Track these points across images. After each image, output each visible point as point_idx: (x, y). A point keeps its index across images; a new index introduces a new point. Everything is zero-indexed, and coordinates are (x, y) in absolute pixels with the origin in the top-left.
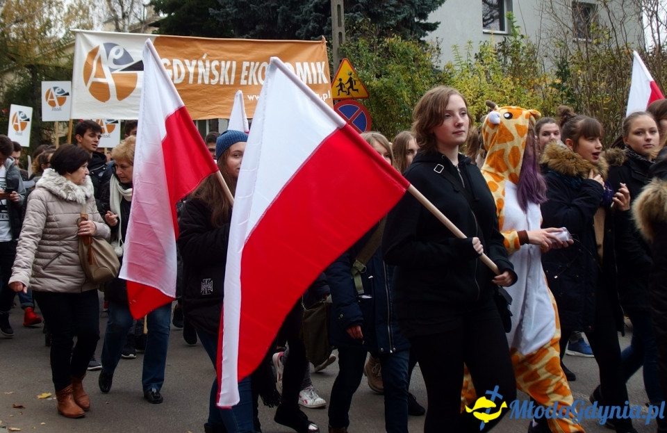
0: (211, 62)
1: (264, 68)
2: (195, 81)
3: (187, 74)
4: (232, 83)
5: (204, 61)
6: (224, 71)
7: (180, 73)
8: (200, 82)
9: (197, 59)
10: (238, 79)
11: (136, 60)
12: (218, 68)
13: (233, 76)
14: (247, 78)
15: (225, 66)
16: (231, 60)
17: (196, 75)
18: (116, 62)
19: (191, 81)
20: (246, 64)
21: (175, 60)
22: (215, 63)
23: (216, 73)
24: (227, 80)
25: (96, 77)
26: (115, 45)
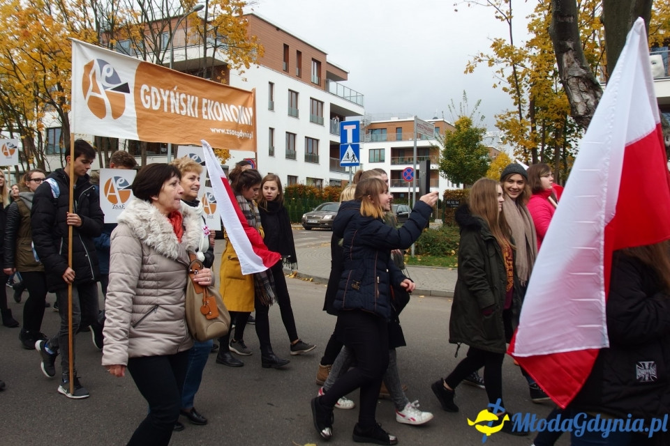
0: (180, 94)
1: (217, 107)
2: (169, 109)
3: (162, 102)
4: (196, 116)
5: (175, 93)
6: (190, 104)
7: (156, 101)
8: (173, 111)
9: (170, 90)
10: (200, 113)
11: (123, 82)
12: (185, 101)
13: (196, 110)
14: (206, 114)
15: (190, 100)
16: (195, 95)
17: (169, 104)
18: (107, 80)
19: (166, 109)
20: (205, 101)
21: (153, 88)
22: (183, 96)
23: (183, 104)
24: (192, 113)
25: (93, 91)
26: (106, 63)
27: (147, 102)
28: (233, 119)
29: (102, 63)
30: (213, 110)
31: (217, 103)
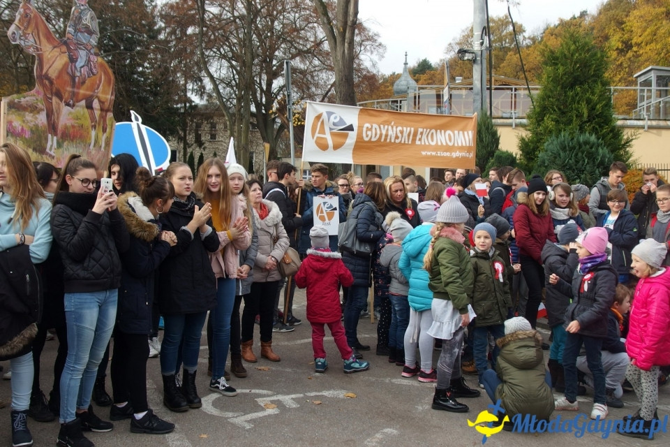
0: (396, 127)
1: (432, 134)
2: (386, 139)
3: (381, 135)
4: (410, 142)
5: (392, 127)
6: (405, 134)
7: (376, 135)
8: (388, 140)
9: (388, 125)
10: (414, 140)
11: (348, 124)
12: (402, 132)
13: (411, 137)
14: (420, 140)
15: (406, 130)
16: (411, 127)
17: (386, 136)
18: (334, 124)
19: (382, 140)
20: (420, 130)
21: (374, 125)
22: (400, 128)
23: (399, 135)
24: (406, 140)
25: (319, 133)
26: (333, 113)
27: (367, 136)
28: (446, 143)
29: (329, 114)
30: (427, 136)
31: (433, 131)
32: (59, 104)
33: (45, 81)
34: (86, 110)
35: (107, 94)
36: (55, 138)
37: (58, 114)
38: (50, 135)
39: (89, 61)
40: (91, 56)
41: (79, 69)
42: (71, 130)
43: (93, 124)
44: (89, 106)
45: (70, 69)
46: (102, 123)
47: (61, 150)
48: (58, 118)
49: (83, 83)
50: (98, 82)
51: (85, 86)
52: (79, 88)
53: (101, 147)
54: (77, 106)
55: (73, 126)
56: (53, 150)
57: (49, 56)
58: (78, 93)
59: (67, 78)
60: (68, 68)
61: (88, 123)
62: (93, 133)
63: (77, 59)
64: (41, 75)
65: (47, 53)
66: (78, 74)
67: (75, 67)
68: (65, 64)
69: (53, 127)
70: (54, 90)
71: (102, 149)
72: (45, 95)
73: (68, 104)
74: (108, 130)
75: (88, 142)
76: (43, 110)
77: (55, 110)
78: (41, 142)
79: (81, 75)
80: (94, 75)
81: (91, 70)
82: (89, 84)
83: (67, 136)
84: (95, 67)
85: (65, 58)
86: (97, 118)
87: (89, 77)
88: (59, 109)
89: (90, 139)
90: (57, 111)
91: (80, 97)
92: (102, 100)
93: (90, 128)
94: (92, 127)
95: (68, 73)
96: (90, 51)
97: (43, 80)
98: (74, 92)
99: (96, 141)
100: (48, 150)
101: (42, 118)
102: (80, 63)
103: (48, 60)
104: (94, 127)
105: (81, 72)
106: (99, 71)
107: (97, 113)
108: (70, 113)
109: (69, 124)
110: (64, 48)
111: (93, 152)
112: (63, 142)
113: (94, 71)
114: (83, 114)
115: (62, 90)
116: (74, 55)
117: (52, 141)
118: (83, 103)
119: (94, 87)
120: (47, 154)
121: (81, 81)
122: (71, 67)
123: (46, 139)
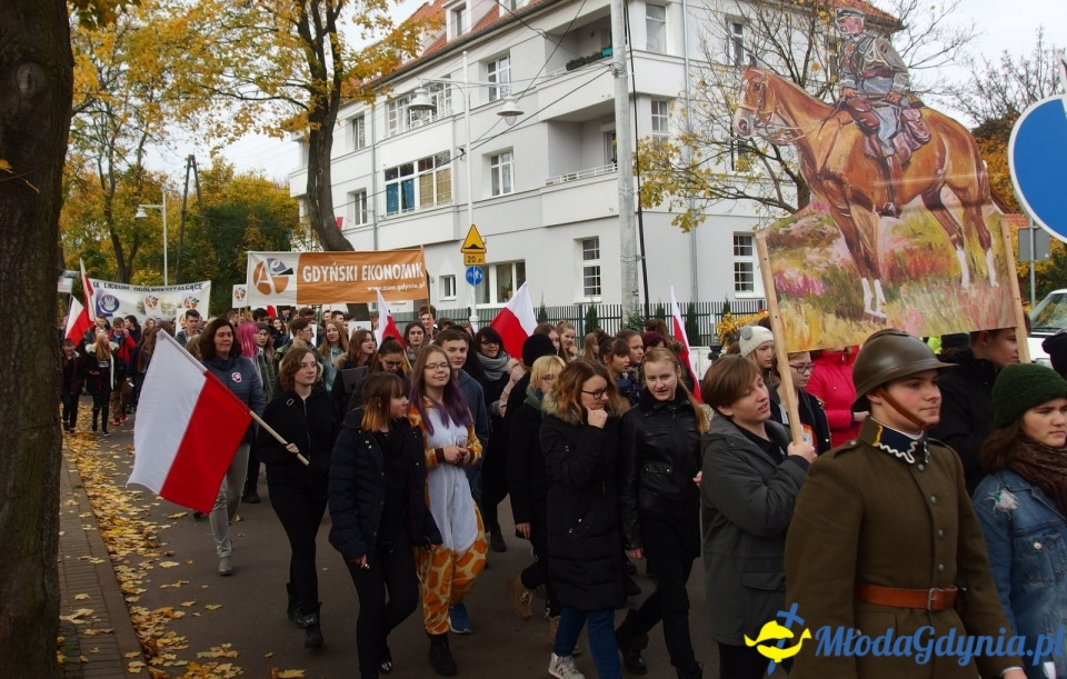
2: (328, 279)
3: (323, 275)
4: (356, 279)
8: (331, 280)
14: (366, 276)
19: (325, 279)
25: (261, 280)
27: (308, 277)
32: (867, 217)
33: (825, 182)
34: (929, 214)
35: (966, 171)
36: (877, 283)
37: (871, 236)
38: (864, 281)
39: (903, 123)
40: (905, 112)
41: (887, 143)
42: (908, 260)
43: (954, 236)
44: (934, 204)
45: (868, 148)
46: (974, 230)
47: (896, 304)
48: (872, 243)
49: (906, 163)
50: (937, 154)
51: (911, 169)
52: (898, 176)
53: (988, 278)
54: (909, 211)
55: (910, 252)
56: (879, 308)
57: (820, 138)
58: (901, 187)
59: (868, 165)
60: (864, 147)
61: (940, 237)
62: (960, 256)
63: (877, 125)
64: (815, 175)
65: (815, 134)
66: (889, 151)
67: (879, 141)
68: (856, 142)
69: (867, 264)
70: (849, 193)
71: (993, 282)
72: (834, 206)
73: (885, 213)
74: (993, 241)
75: (954, 274)
76: (838, 235)
77: (861, 231)
78: (849, 299)
79: (896, 151)
80: (923, 143)
81: (914, 136)
82: (920, 164)
83: (900, 275)
84: (921, 129)
85: (853, 132)
86: (961, 224)
87: (913, 150)
88: (870, 225)
89: (957, 267)
90: (865, 231)
91: (908, 192)
92: (959, 185)
93: (951, 247)
94: (954, 242)
95: (867, 156)
96: (899, 105)
97: (820, 181)
98: (891, 186)
99: (973, 272)
100: (868, 310)
101: (840, 252)
102: (885, 132)
103: (821, 145)
104: (959, 242)
105: (893, 146)
106: (932, 131)
107: (957, 214)
108: (896, 227)
109: (899, 248)
110: (845, 116)
111: (974, 293)
112: (897, 287)
113: (921, 135)
114: (925, 225)
115: (864, 190)
116: (869, 120)
117: (872, 292)
118: (918, 201)
119: (931, 166)
120: (868, 317)
121: (899, 162)
122: (870, 142)
123: (859, 289)
